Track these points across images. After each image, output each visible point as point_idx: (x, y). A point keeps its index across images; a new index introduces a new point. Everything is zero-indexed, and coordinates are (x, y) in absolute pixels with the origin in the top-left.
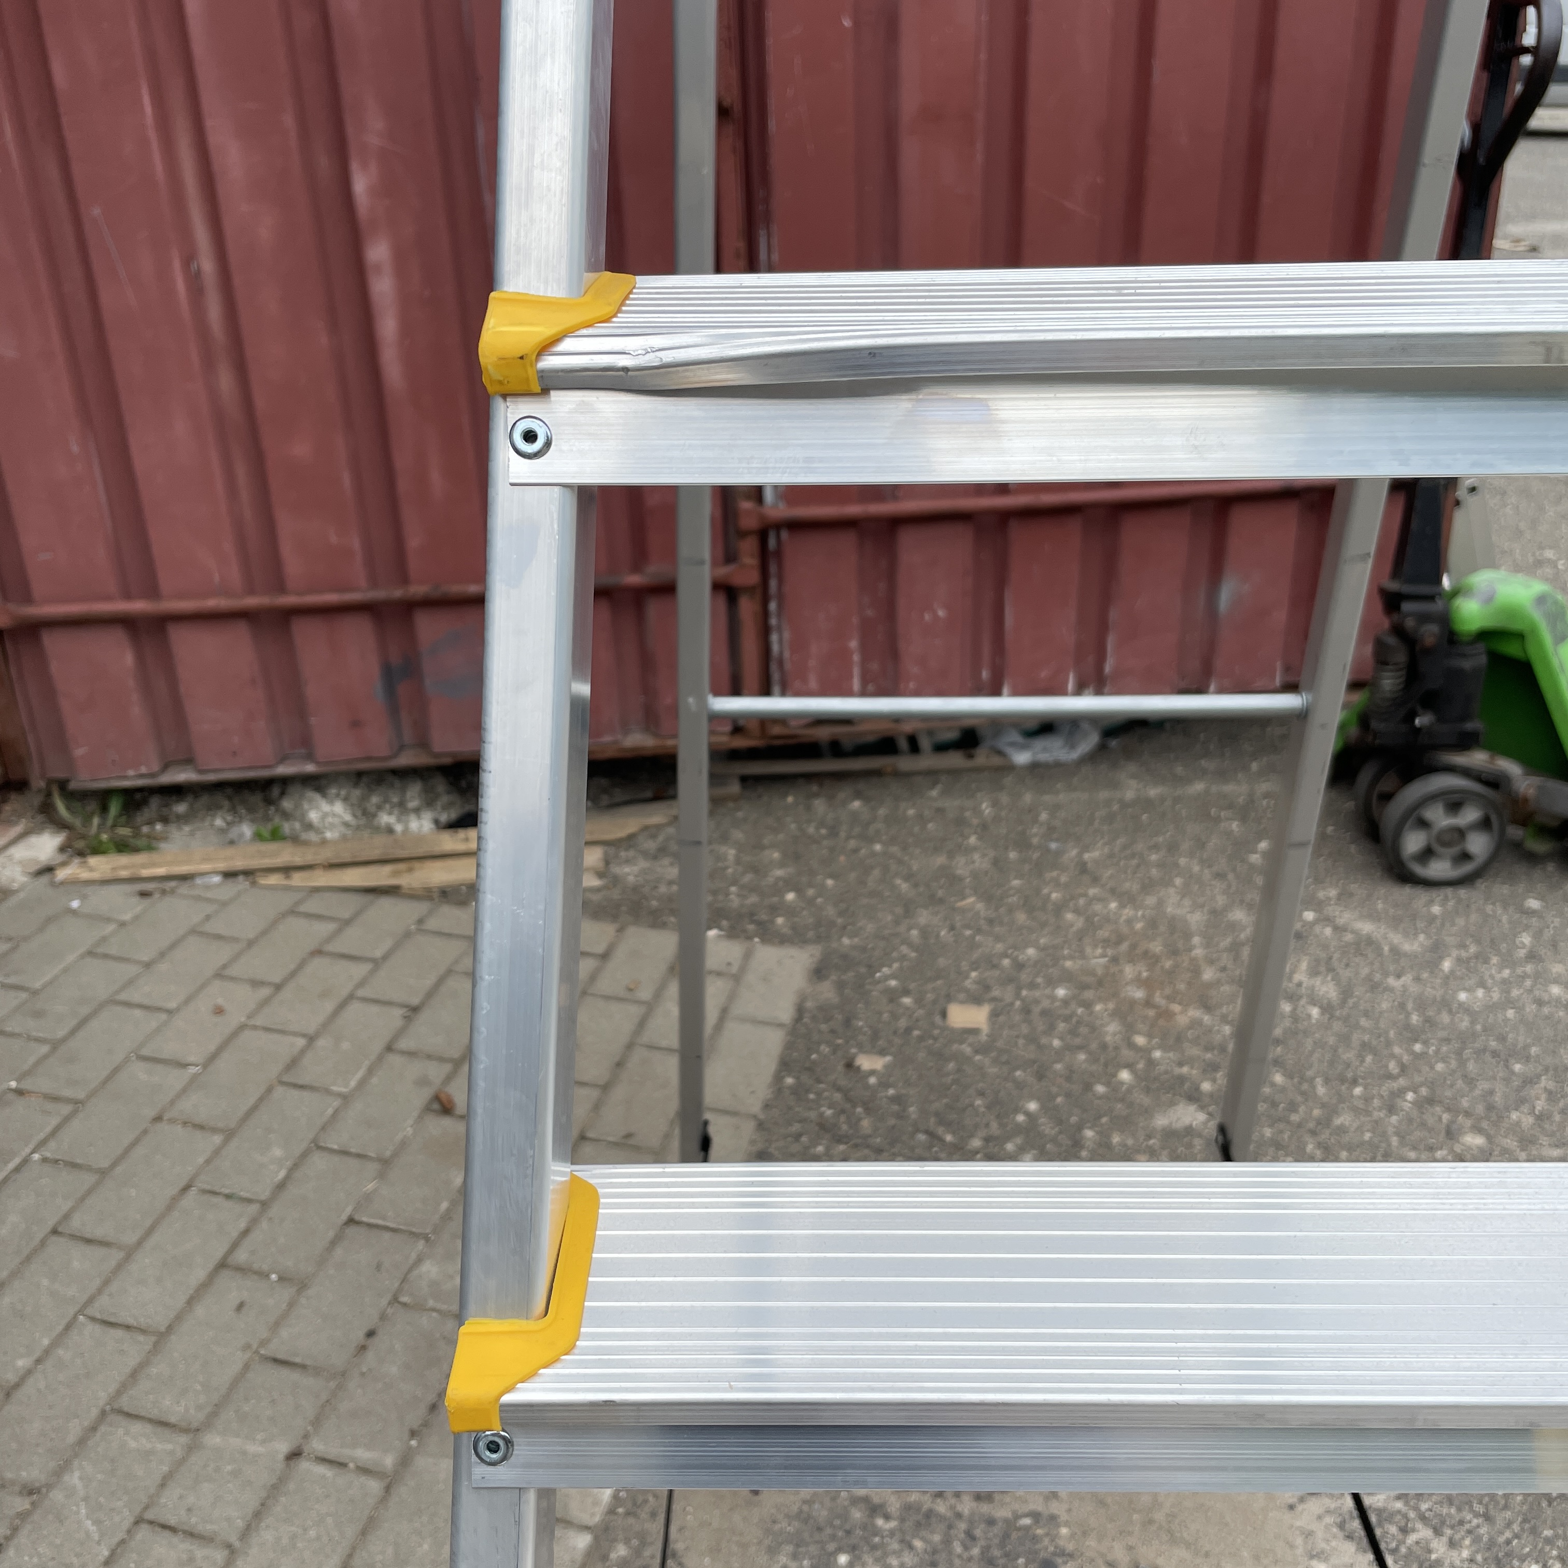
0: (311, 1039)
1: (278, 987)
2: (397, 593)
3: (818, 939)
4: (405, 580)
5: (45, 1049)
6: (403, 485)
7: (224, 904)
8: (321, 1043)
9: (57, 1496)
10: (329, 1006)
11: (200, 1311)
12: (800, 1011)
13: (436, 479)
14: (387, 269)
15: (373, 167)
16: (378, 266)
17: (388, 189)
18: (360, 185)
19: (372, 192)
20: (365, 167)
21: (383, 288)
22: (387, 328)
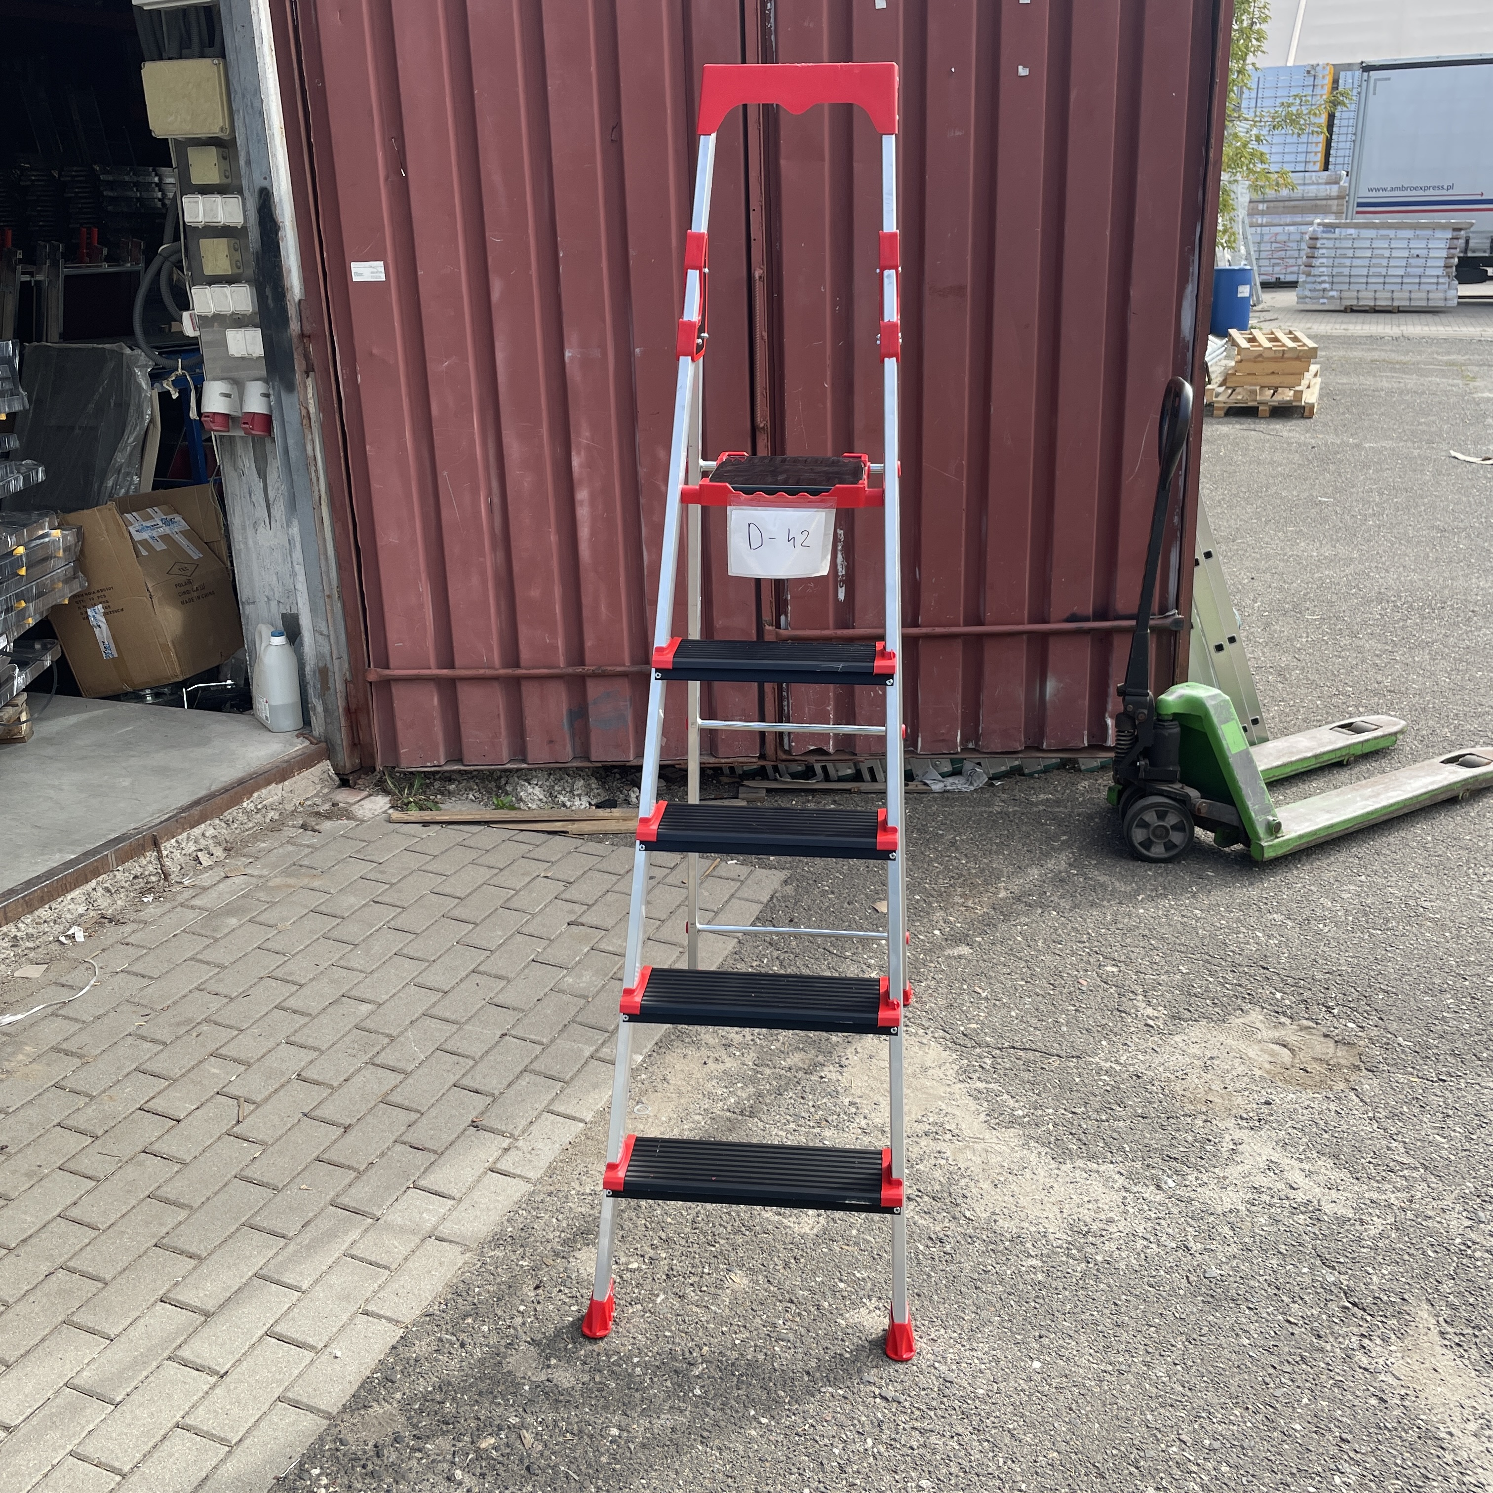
0: (517, 892)
1: (501, 870)
2: (579, 670)
3: (791, 868)
4: (582, 663)
5: (387, 886)
6: (586, 613)
7: (473, 834)
8: (522, 893)
9: (402, 1039)
10: (527, 879)
11: (462, 986)
12: (772, 898)
13: (603, 609)
14: (586, 503)
15: (583, 453)
16: (582, 502)
17: (590, 464)
18: (576, 462)
19: (581, 466)
20: (579, 453)
21: (583, 513)
22: (584, 532)
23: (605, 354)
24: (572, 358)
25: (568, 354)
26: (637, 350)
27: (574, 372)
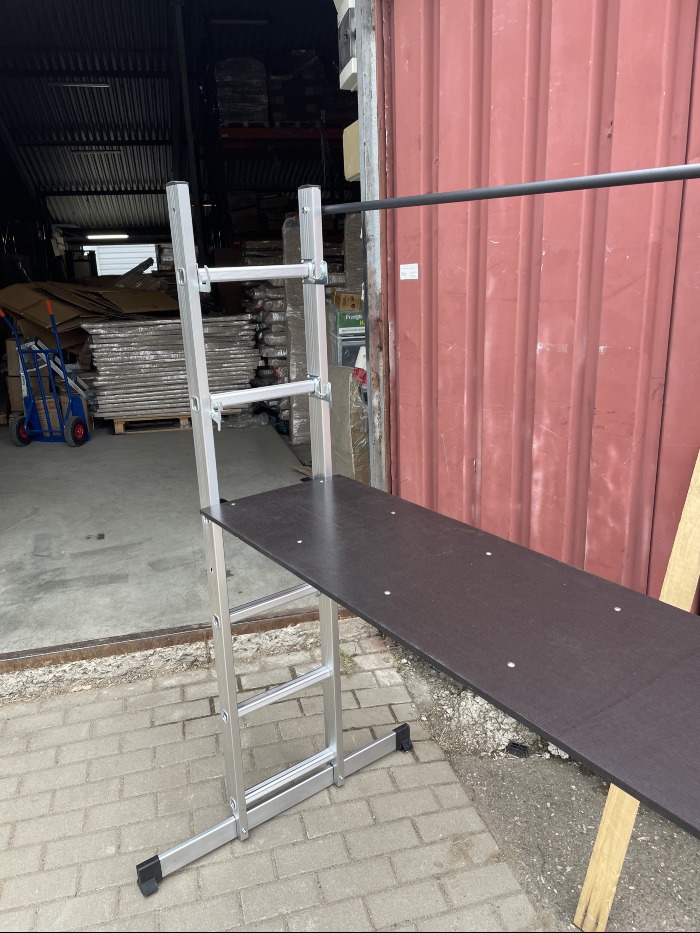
14: (540, 483)
15: (542, 437)
16: (537, 481)
17: (546, 449)
18: (536, 445)
19: (539, 449)
20: (539, 437)
21: (537, 490)
22: (536, 508)
23: (571, 349)
24: (542, 351)
25: (539, 347)
26: (601, 348)
27: (543, 362)
